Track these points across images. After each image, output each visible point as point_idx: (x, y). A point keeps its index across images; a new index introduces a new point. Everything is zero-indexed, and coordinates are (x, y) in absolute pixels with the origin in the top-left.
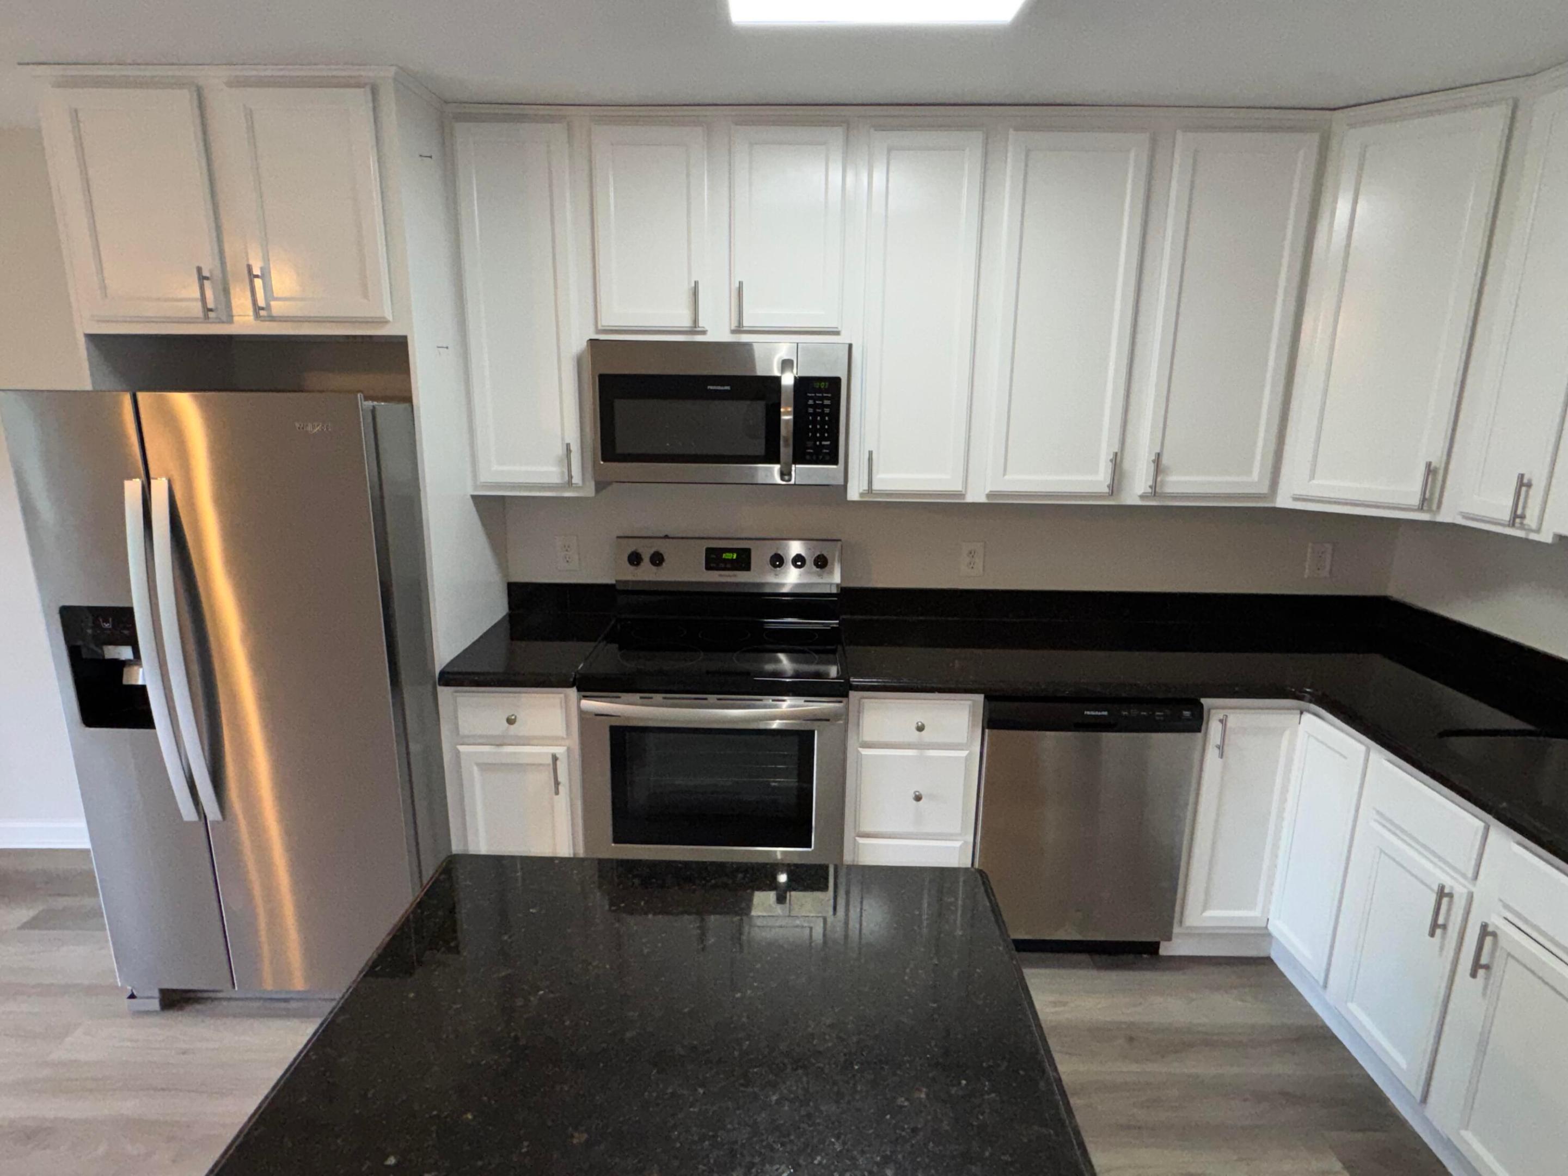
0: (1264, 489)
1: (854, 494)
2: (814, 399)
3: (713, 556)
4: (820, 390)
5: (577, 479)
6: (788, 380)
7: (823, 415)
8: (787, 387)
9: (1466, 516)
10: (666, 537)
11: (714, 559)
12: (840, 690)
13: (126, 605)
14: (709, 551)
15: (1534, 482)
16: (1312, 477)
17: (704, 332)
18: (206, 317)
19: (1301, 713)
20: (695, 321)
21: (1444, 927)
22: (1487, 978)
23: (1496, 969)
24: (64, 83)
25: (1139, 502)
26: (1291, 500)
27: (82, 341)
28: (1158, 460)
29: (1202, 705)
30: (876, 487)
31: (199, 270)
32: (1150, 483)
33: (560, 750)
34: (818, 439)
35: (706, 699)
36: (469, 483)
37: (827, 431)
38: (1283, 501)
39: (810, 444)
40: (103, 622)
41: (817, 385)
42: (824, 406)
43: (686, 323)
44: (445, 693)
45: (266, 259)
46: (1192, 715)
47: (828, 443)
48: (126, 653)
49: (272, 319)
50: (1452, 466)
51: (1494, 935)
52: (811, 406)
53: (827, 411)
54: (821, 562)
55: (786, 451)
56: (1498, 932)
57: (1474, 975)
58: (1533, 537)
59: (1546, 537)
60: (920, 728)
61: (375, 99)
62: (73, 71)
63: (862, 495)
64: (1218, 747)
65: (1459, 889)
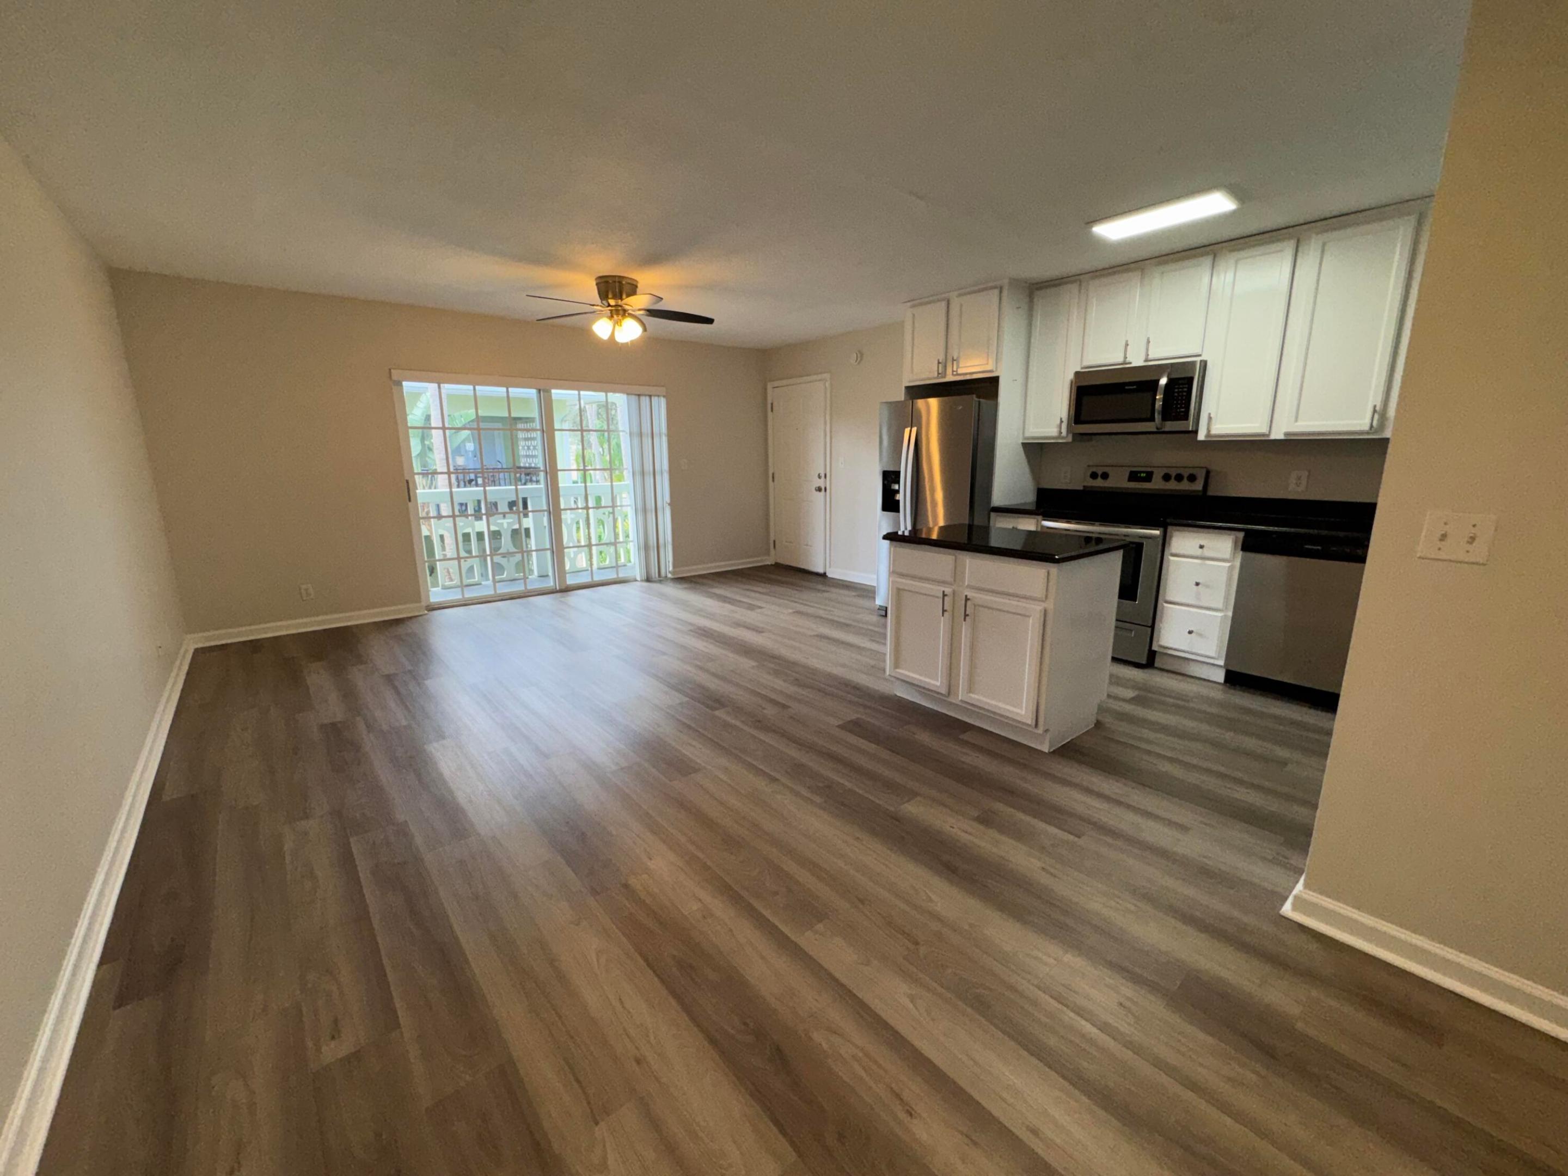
1: (1201, 436)
2: (1177, 389)
3: (1133, 475)
4: (1182, 384)
5: (1063, 433)
6: (1163, 381)
7: (1183, 396)
8: (1163, 384)
10: (1111, 465)
11: (1134, 477)
12: (1163, 525)
14: (1132, 473)
17: (1130, 363)
18: (939, 376)
20: (1125, 358)
24: (913, 306)
27: (903, 389)
30: (1215, 433)
31: (938, 360)
34: (1179, 408)
36: (1021, 436)
37: (1183, 404)
39: (1172, 411)
40: (893, 476)
41: (1180, 382)
42: (1185, 392)
43: (1121, 360)
44: (993, 514)
45: (959, 353)
47: (1184, 410)
48: (896, 487)
49: (958, 375)
52: (1175, 392)
53: (1185, 394)
54: (1192, 478)
55: (1158, 415)
60: (1202, 547)
61: (1001, 292)
62: (915, 302)
63: (1206, 437)
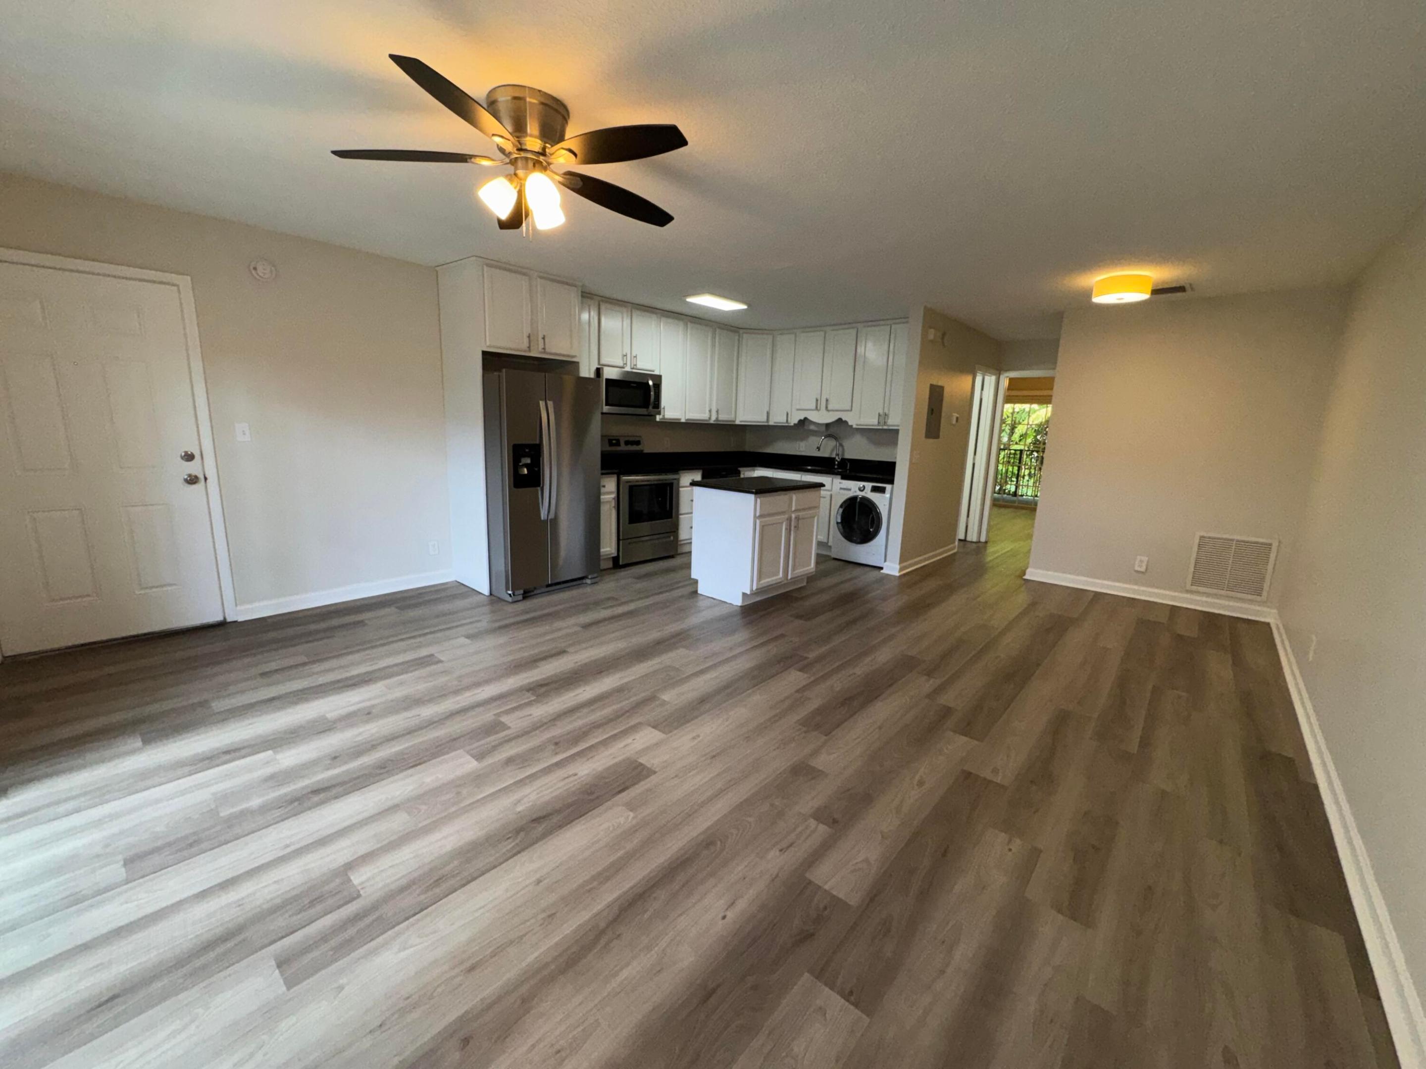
0: (734, 419)
1: (658, 418)
8: (651, 386)
9: (775, 423)
15: (789, 413)
16: (743, 416)
25: (714, 422)
26: (739, 422)
28: (717, 412)
30: (666, 417)
32: (716, 417)
38: (737, 422)
43: (621, 365)
50: (772, 411)
58: (790, 425)
59: (792, 424)
61: (577, 291)
63: (660, 419)
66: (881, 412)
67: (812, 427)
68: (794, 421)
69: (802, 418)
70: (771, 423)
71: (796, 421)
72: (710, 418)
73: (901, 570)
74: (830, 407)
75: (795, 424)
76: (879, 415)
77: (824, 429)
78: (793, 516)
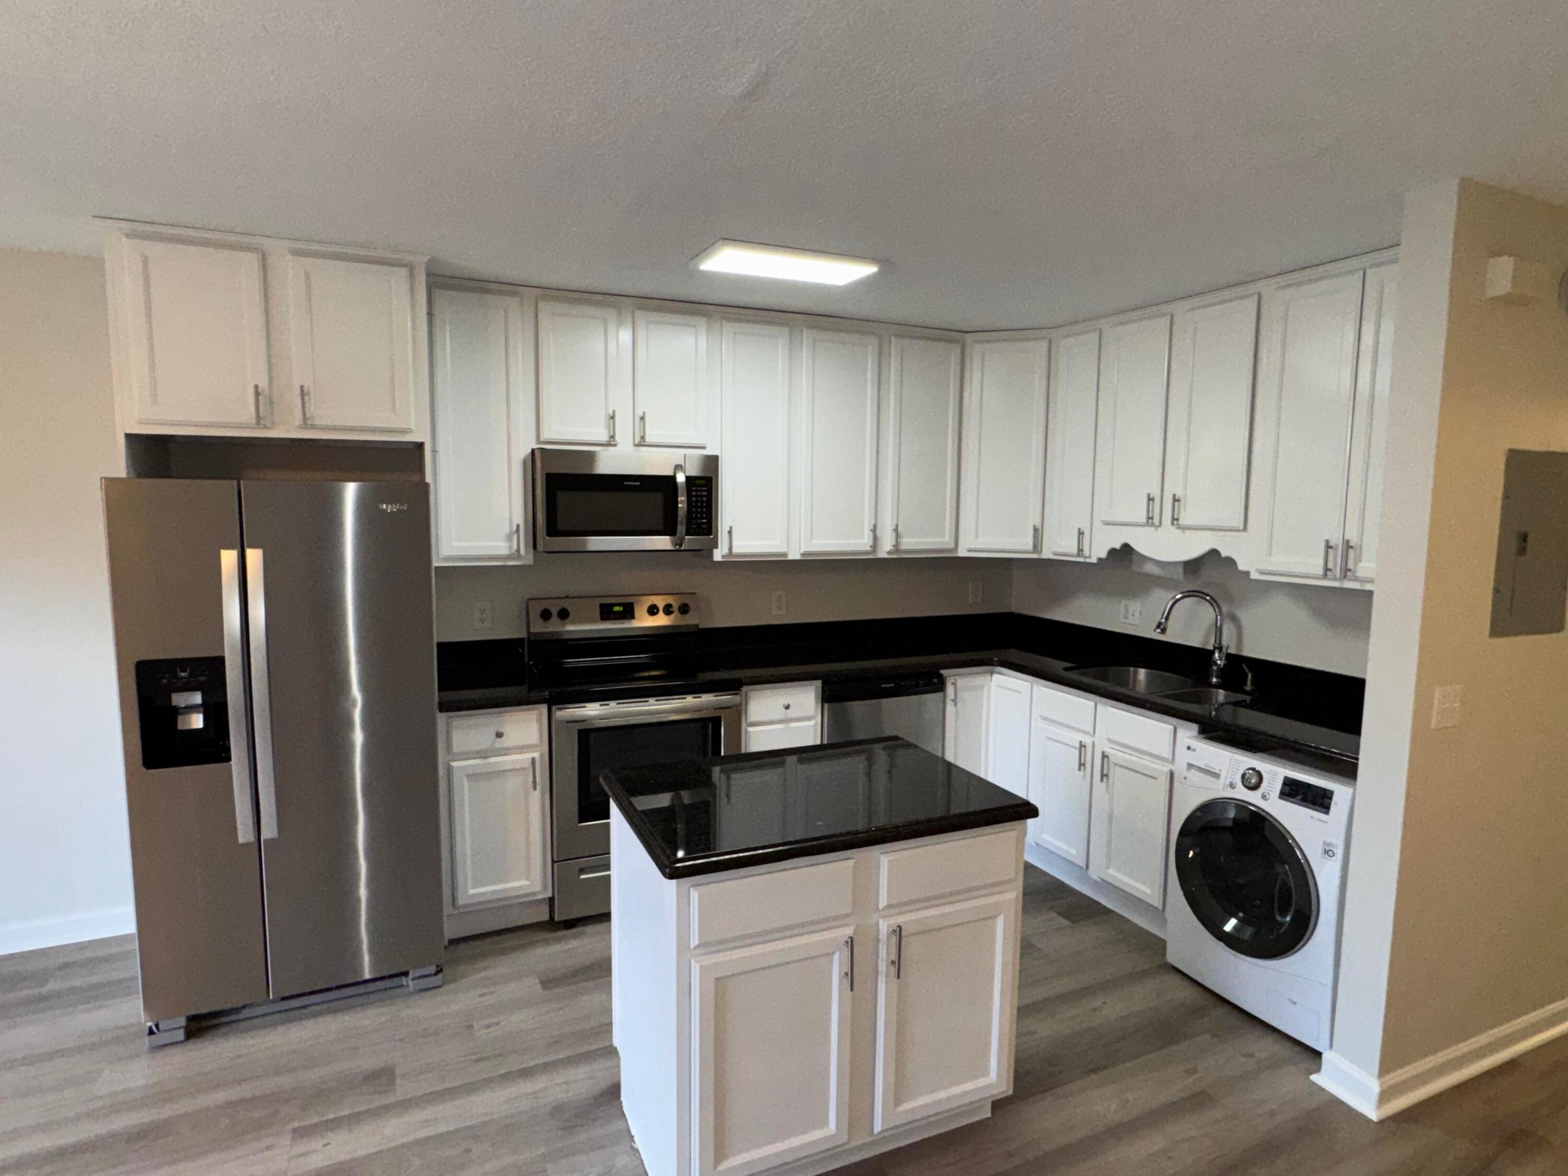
0: (952, 546)
1: (718, 555)
2: (696, 491)
3: (605, 610)
4: (700, 485)
5: (522, 552)
6: (681, 478)
7: (702, 502)
8: (682, 483)
9: (1055, 554)
10: (567, 597)
11: (606, 612)
12: (734, 686)
13: (217, 654)
14: (602, 606)
15: (1085, 532)
16: (977, 537)
17: (617, 445)
18: (258, 423)
19: (992, 674)
20: (610, 436)
21: (1084, 765)
22: (1108, 782)
23: (1110, 776)
24: (131, 235)
25: (886, 556)
26: (966, 551)
27: (121, 442)
28: (896, 530)
29: (941, 675)
30: (735, 550)
31: (257, 388)
32: (894, 543)
33: (536, 755)
34: (700, 519)
35: (647, 701)
37: (704, 513)
38: (962, 553)
39: (694, 521)
40: (181, 671)
41: (698, 482)
42: (702, 496)
43: (604, 438)
46: (938, 681)
47: (705, 521)
49: (316, 427)
50: (1045, 527)
51: (1107, 757)
52: (694, 496)
53: (705, 499)
54: (684, 609)
55: (681, 528)
56: (1109, 755)
57: (1102, 780)
58: (1088, 560)
59: (1094, 560)
60: (787, 707)
61: (412, 277)
63: (723, 557)
64: (953, 700)
65: (1088, 740)
66: (1336, 540)
67: (1150, 568)
68: (1098, 551)
69: (1117, 546)
70: (1046, 554)
71: (1103, 555)
72: (875, 546)
73: (1385, 1096)
74: (1185, 520)
75: (1100, 559)
76: (1328, 547)
77: (1179, 574)
78: (884, 927)
